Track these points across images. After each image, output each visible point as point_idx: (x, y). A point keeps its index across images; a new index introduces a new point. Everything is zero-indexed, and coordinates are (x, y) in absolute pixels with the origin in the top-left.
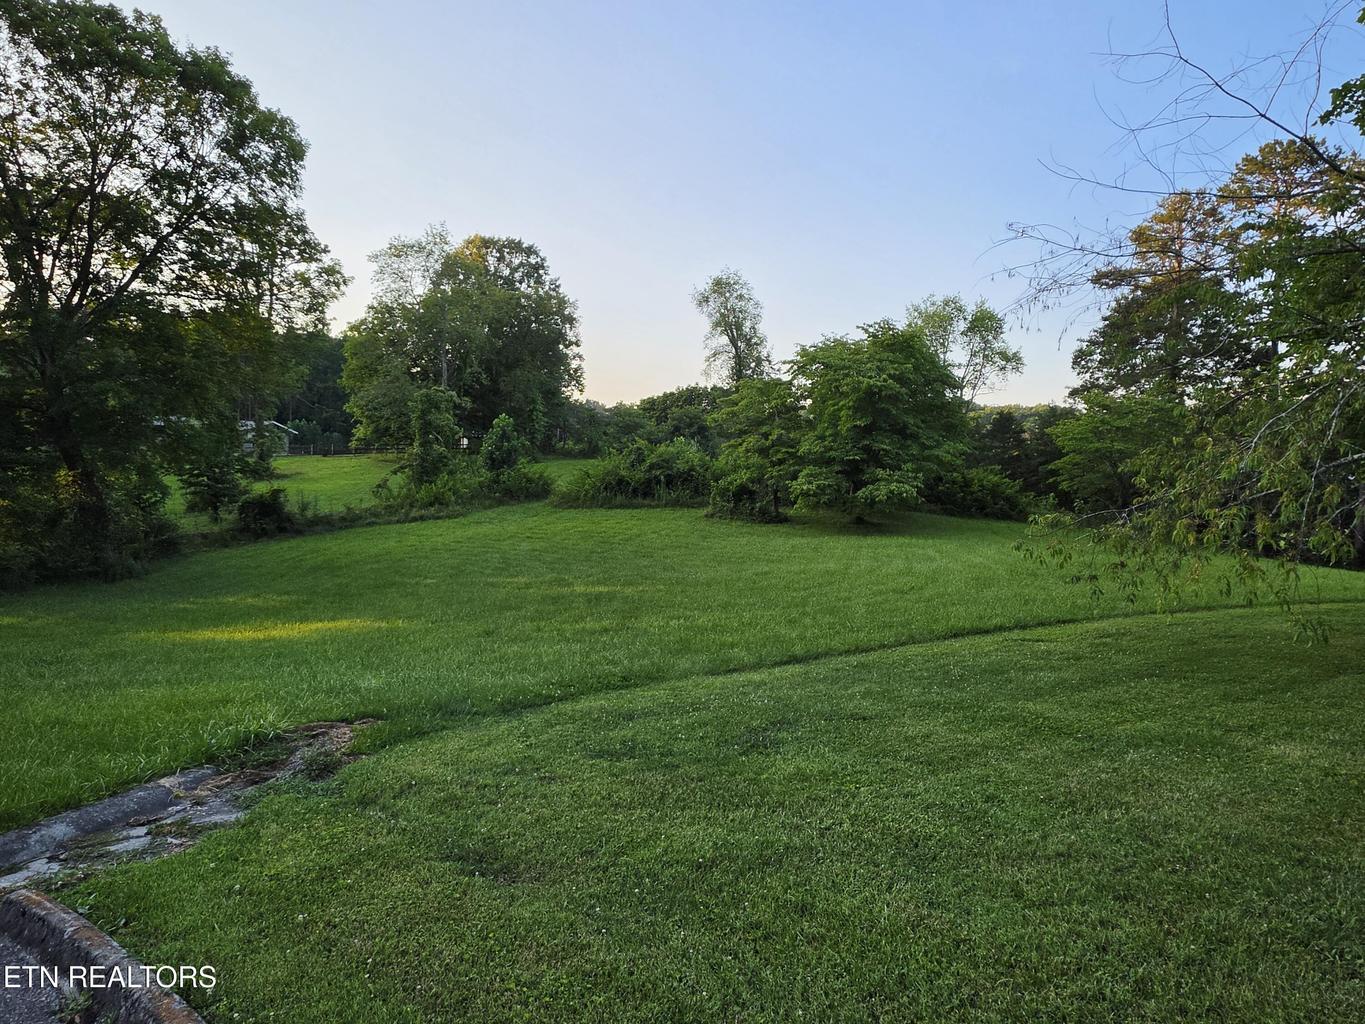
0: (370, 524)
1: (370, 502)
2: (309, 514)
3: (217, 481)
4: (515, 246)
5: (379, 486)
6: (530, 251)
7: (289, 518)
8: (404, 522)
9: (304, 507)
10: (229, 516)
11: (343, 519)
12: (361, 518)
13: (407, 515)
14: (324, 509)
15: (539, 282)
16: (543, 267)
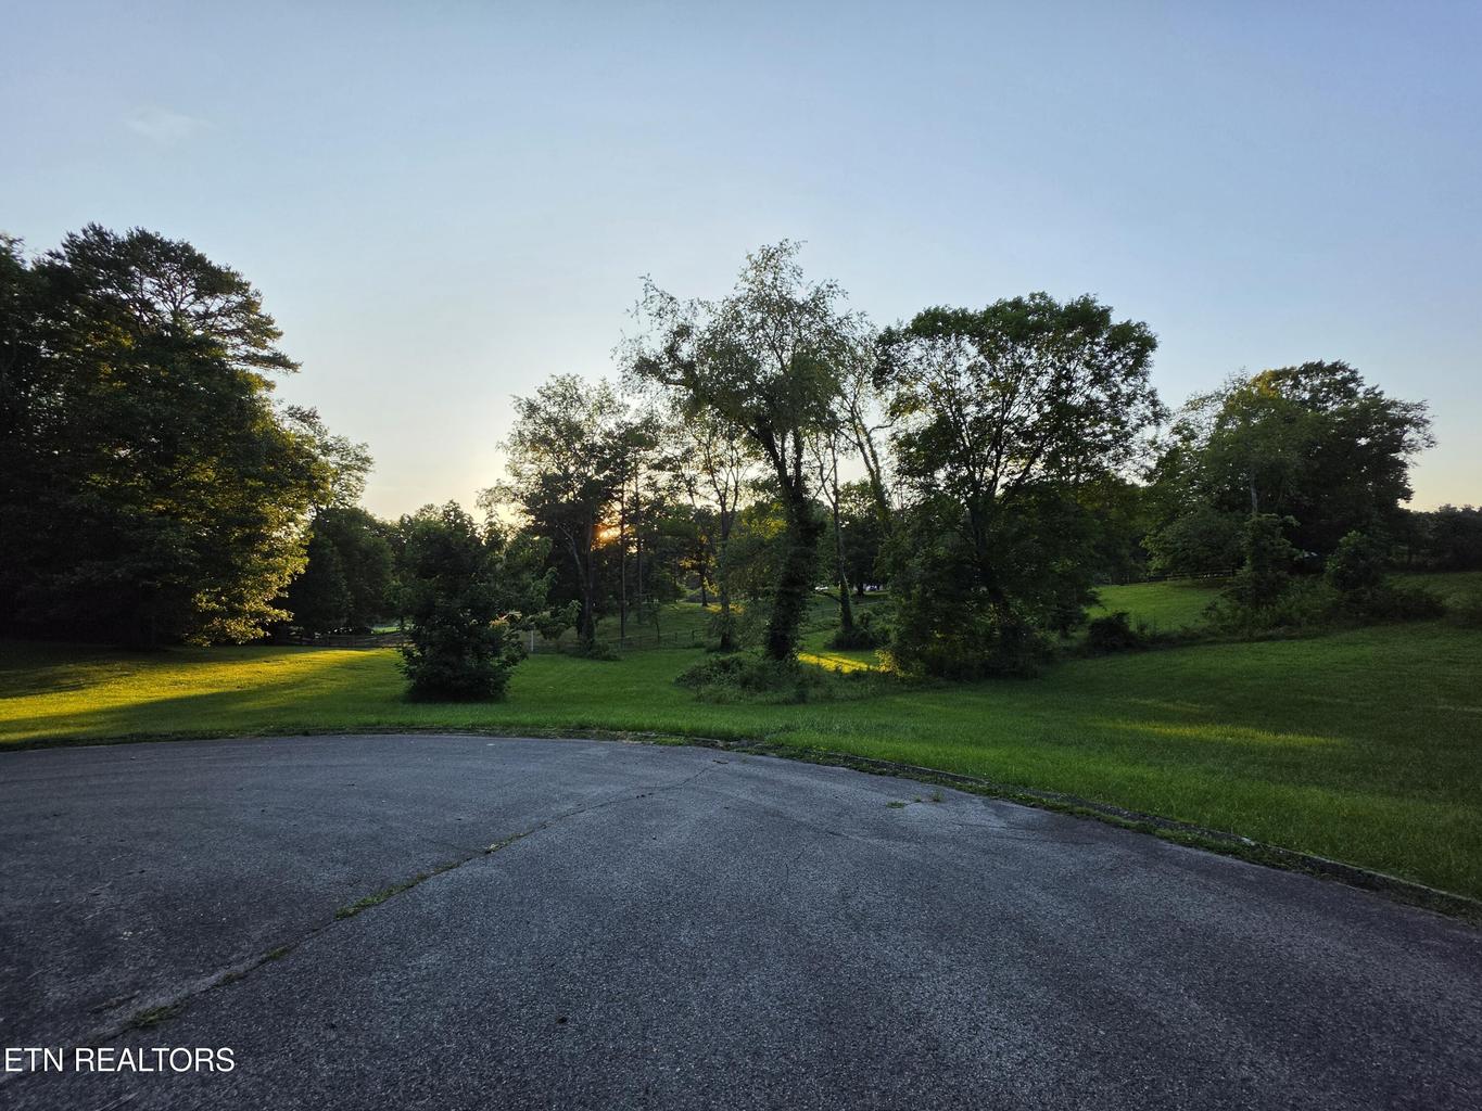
0: (1212, 643)
1: (1205, 623)
2: (1147, 632)
3: (1064, 607)
4: (1311, 369)
5: (1209, 608)
6: (1335, 368)
7: (1131, 636)
8: (1249, 641)
9: (1142, 628)
10: (1081, 634)
11: (1182, 638)
12: (1199, 637)
13: (1250, 635)
14: (1163, 628)
15: (1351, 394)
16: (1354, 380)
